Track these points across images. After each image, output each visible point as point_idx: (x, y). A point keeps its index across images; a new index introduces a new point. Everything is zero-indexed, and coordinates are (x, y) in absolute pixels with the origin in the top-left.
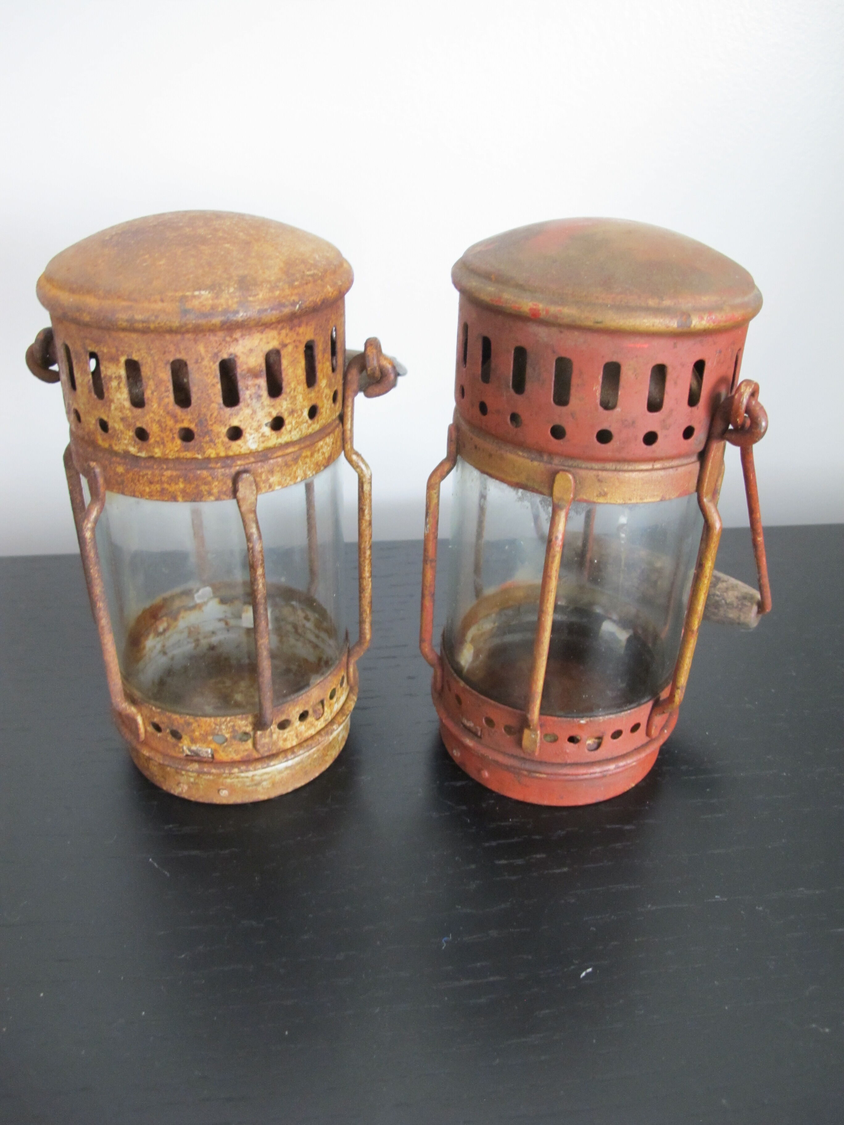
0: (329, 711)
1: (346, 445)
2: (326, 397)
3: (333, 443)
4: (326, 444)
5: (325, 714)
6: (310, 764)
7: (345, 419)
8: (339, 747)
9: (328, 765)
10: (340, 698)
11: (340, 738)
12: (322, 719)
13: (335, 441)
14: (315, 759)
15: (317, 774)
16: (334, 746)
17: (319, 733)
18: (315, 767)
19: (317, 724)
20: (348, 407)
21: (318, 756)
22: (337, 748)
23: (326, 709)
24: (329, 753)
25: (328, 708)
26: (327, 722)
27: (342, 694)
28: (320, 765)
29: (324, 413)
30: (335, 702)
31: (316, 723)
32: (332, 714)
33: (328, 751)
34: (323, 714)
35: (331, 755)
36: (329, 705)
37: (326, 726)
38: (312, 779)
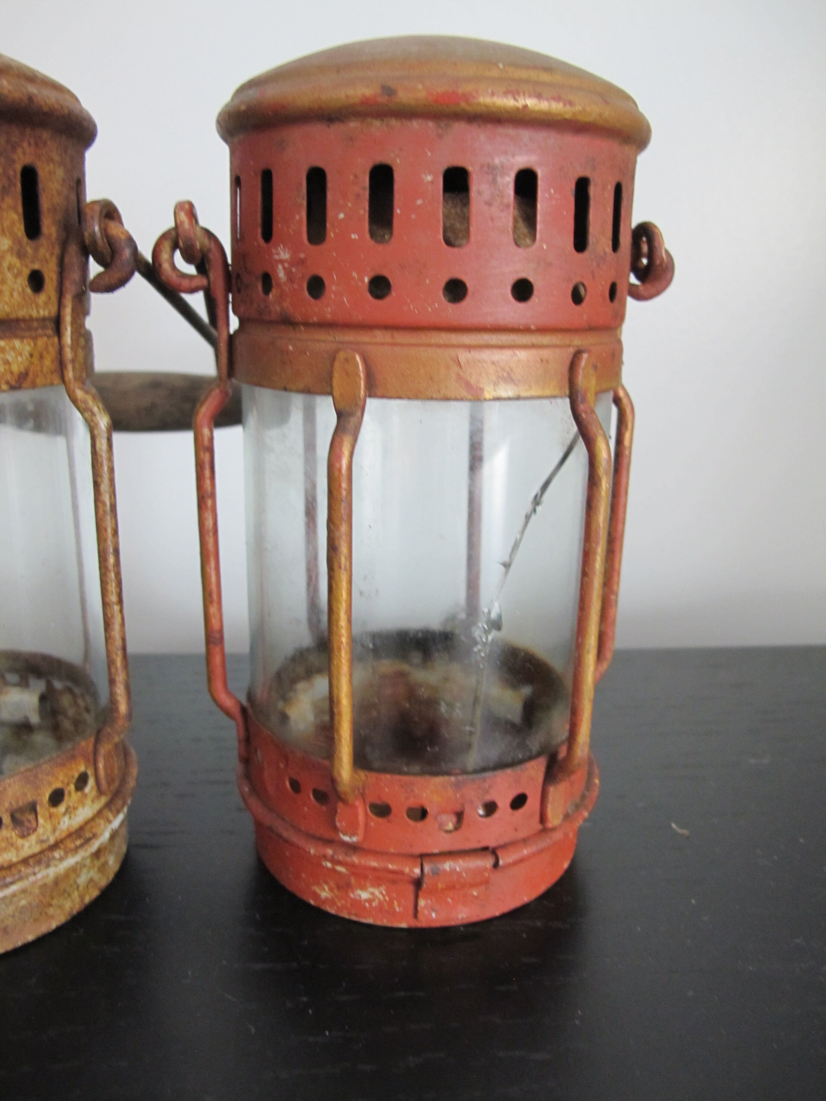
0: (49, 827)
1: (65, 372)
2: (9, 268)
3: (31, 355)
4: (13, 348)
5: (40, 830)
6: (13, 916)
7: (62, 327)
8: (82, 897)
9: (54, 925)
10: (75, 808)
11: (83, 879)
12: (33, 838)
13: (36, 354)
14: (23, 907)
15: (30, 938)
16: (65, 891)
17: (25, 861)
18: (25, 922)
19: (23, 846)
20: (65, 307)
21: (30, 904)
22: (76, 895)
23: (41, 821)
24: (54, 902)
25: (45, 821)
26: (45, 846)
27: (82, 802)
28: (36, 920)
29: (7, 294)
30: (64, 814)
31: (20, 842)
32: (57, 833)
33: (52, 898)
34: (35, 830)
35: (61, 907)
36: (47, 815)
37: (42, 852)
38: (20, 944)
